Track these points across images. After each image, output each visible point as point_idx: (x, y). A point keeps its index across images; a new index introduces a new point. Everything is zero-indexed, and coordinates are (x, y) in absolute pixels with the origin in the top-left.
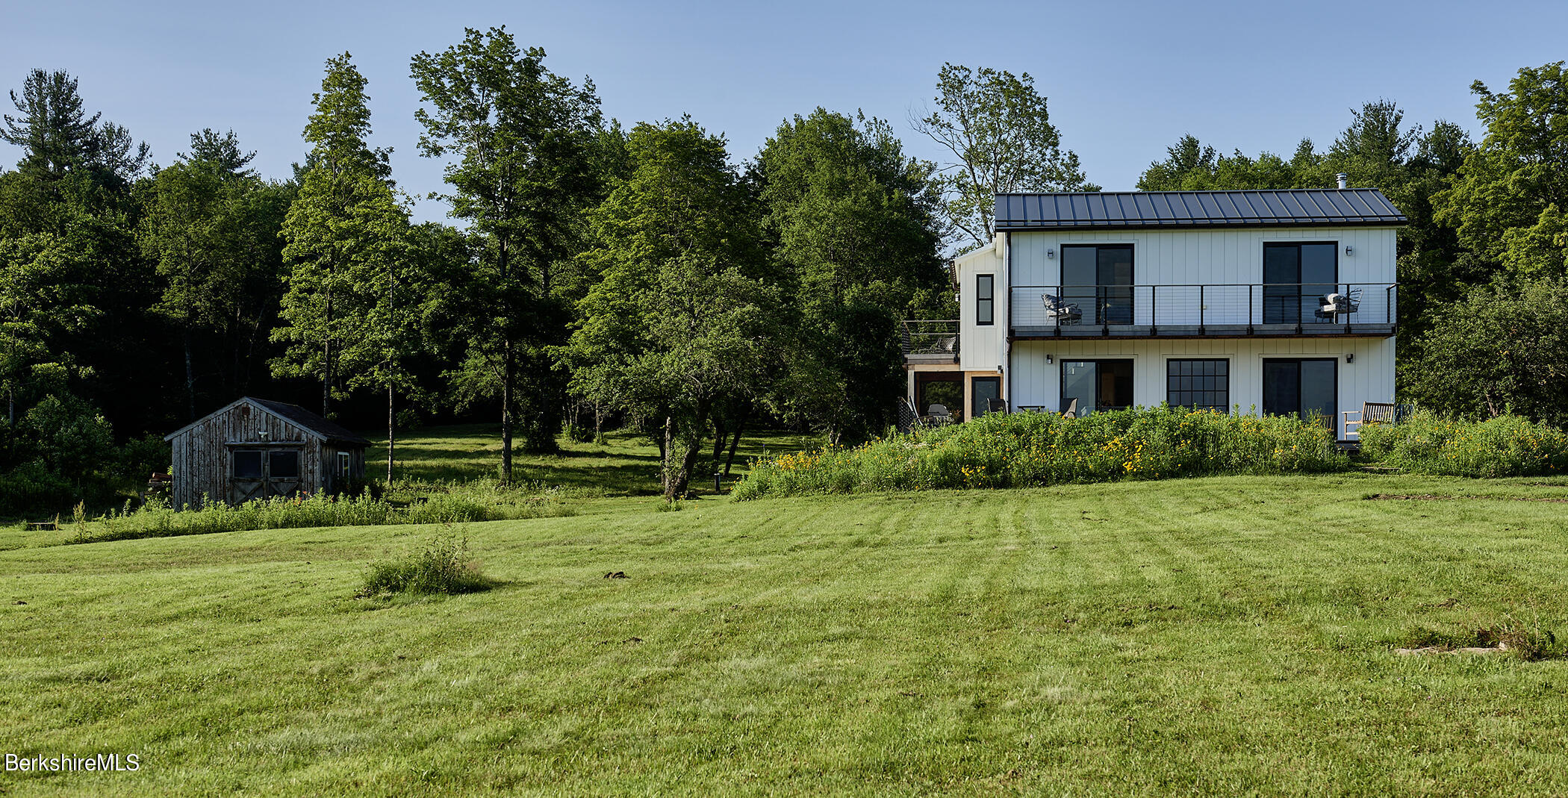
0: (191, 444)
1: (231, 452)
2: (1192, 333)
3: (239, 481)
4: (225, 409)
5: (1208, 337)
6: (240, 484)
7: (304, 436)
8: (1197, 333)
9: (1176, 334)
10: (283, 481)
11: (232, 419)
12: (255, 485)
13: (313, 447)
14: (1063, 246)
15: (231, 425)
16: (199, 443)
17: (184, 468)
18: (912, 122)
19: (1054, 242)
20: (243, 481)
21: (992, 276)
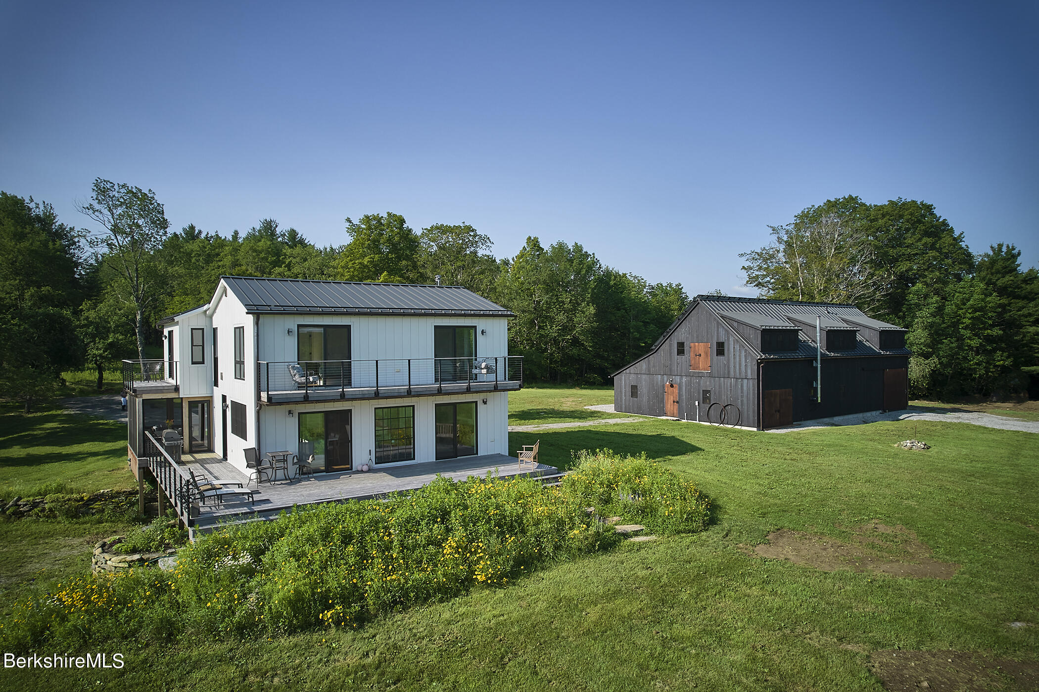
2: (403, 394)
5: (414, 396)
8: (406, 394)
9: (392, 395)
14: (299, 326)
18: (78, 208)
19: (293, 323)
21: (203, 329)
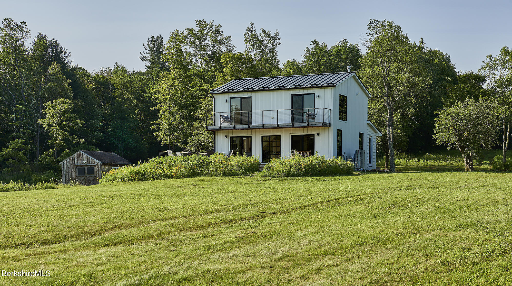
0: (66, 165)
1: (77, 168)
3: (79, 176)
4: (75, 154)
6: (79, 178)
7: (96, 162)
10: (90, 177)
11: (77, 157)
12: (83, 178)
13: (98, 166)
14: (230, 98)
15: (77, 159)
16: (68, 165)
17: (65, 173)
19: (227, 97)
20: (80, 177)
